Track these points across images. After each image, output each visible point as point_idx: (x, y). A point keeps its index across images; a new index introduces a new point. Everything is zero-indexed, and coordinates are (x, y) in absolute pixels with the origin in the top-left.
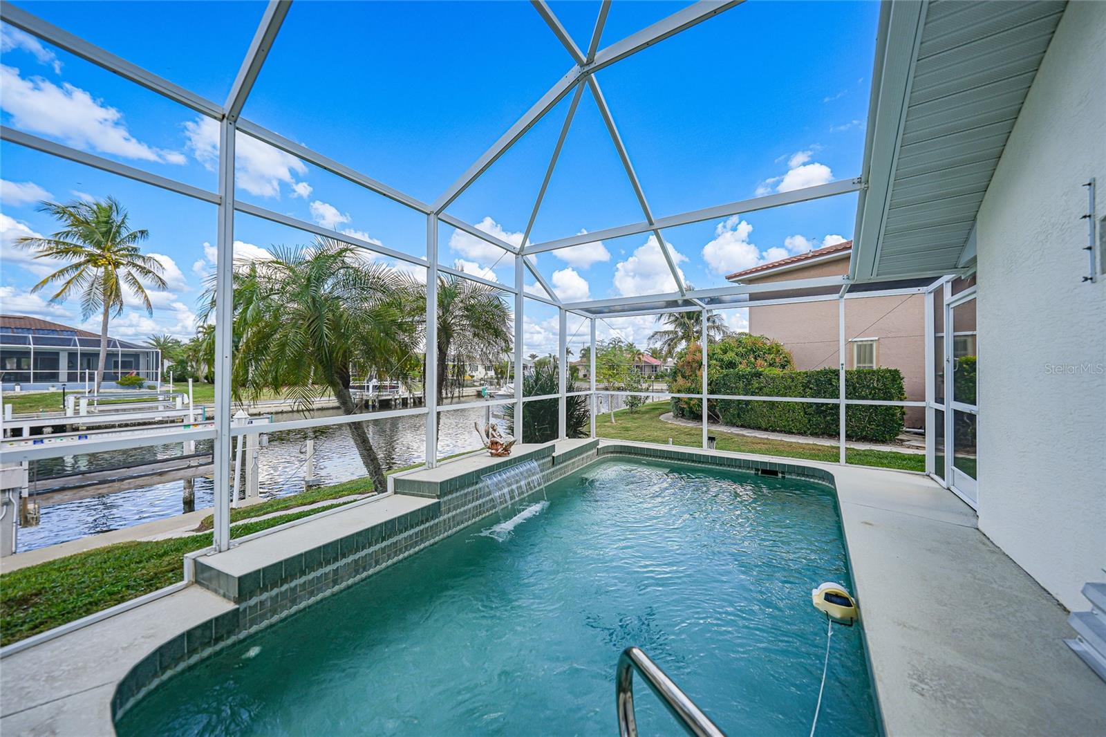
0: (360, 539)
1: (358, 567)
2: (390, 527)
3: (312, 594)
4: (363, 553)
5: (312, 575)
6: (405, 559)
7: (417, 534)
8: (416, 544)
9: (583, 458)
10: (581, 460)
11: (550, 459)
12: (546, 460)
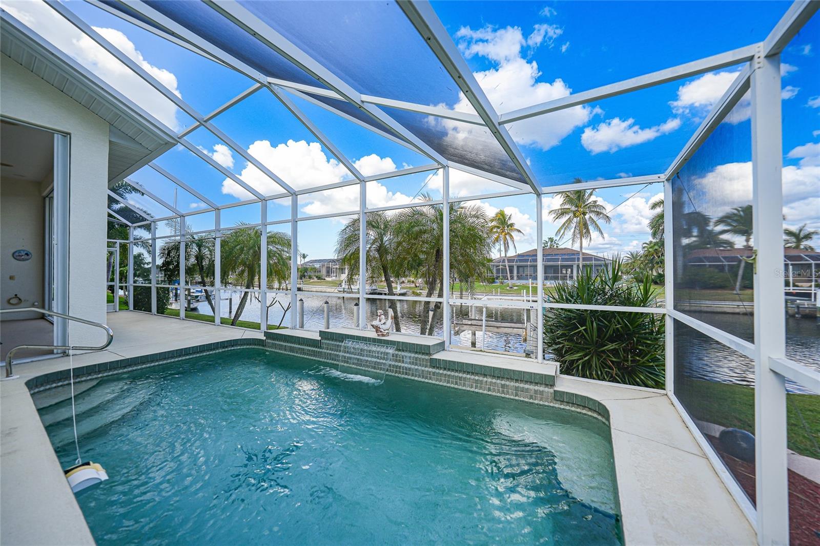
1: (291, 349)
2: (298, 340)
9: (507, 386)
10: (500, 385)
11: (427, 357)
12: (420, 356)
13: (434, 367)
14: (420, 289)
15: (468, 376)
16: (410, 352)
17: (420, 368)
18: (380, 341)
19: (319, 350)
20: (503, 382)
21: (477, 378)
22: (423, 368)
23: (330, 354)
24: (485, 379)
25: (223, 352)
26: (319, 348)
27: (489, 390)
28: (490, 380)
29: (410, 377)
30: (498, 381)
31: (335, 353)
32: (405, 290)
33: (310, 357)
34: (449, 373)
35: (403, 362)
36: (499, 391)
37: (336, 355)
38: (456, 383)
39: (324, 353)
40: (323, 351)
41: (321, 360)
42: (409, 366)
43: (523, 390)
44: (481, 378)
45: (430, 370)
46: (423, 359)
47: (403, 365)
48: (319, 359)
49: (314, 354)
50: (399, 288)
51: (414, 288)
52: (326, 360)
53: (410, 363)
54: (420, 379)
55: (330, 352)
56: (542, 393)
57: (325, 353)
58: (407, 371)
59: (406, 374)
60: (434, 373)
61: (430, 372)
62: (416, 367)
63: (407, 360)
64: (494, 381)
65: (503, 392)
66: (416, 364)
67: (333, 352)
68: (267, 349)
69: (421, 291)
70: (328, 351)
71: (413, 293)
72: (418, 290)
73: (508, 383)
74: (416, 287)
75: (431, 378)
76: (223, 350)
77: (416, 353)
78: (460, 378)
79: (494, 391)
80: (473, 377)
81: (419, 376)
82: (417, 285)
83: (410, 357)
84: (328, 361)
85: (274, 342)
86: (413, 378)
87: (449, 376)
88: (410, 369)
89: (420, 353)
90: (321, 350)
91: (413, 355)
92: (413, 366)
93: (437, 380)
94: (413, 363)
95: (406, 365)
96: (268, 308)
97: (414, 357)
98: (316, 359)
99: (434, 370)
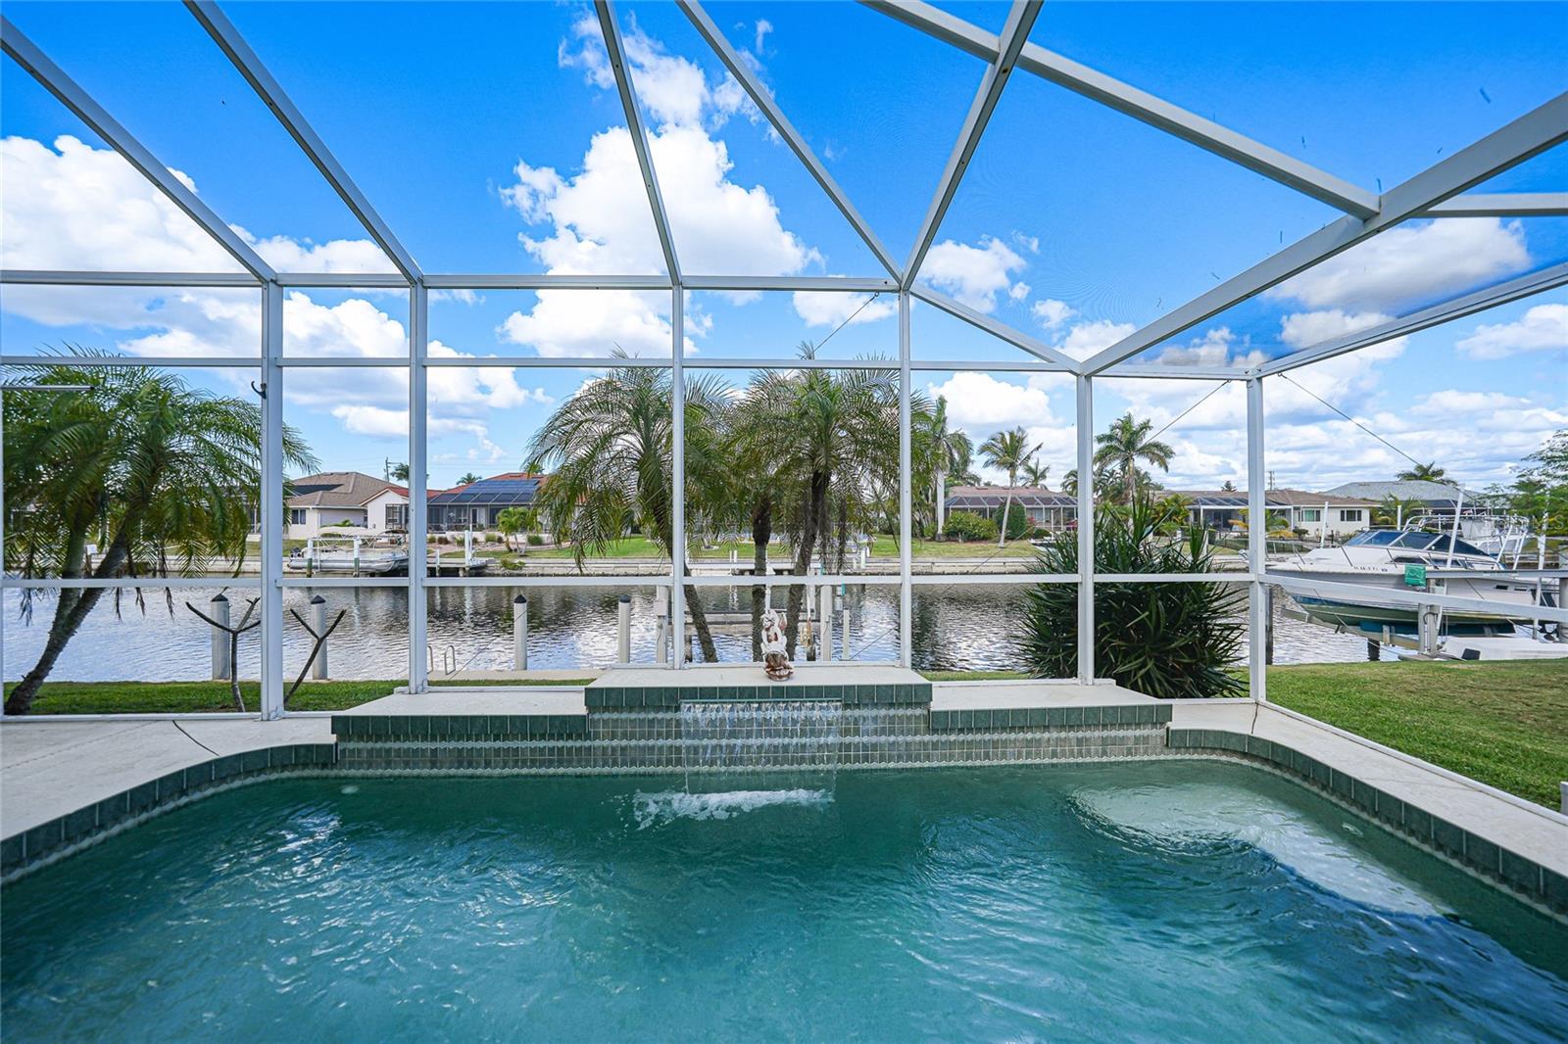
0: (456, 726)
1: (461, 758)
2: (497, 724)
3: (407, 765)
4: (469, 745)
5: (406, 745)
6: (535, 776)
7: (552, 750)
8: (550, 764)
9: (1087, 740)
10: (1074, 742)
11: (918, 712)
12: (901, 712)
13: (935, 731)
14: (522, 556)
15: (1013, 736)
16: (875, 705)
17: (901, 738)
18: (779, 692)
19: (579, 744)
20: (1080, 734)
21: (1029, 736)
22: (909, 738)
23: (623, 749)
24: (1046, 735)
25: (140, 825)
26: (579, 737)
27: (1054, 754)
28: (1055, 735)
29: (875, 765)
30: (1072, 734)
31: (642, 742)
32: (484, 560)
33: (543, 771)
34: (970, 737)
35: (857, 732)
36: (1072, 754)
37: (643, 749)
38: (987, 756)
39: (600, 752)
40: (597, 743)
41: (588, 770)
42: (874, 739)
43: (1115, 741)
44: (1038, 735)
45: (927, 738)
46: (909, 718)
47: (857, 739)
48: (579, 770)
49: (562, 757)
50: (468, 555)
51: (506, 553)
52: (606, 770)
53: (875, 732)
54: (901, 765)
55: (624, 743)
56: (1146, 739)
57: (604, 749)
58: (868, 752)
59: (866, 759)
60: (935, 745)
61: (925, 744)
62: (892, 738)
63: (870, 727)
64: (1063, 735)
65: (1080, 754)
66: (892, 732)
67: (633, 743)
68: (344, 772)
69: (523, 560)
70: (615, 743)
71: (505, 564)
72: (515, 557)
73: (1088, 734)
74: (511, 550)
75: (928, 758)
76: (144, 816)
77: (891, 705)
78: (995, 744)
79: (1064, 755)
80: (1021, 736)
81: (900, 758)
82: (512, 547)
83: (875, 719)
84: (615, 770)
85: (379, 745)
86: (883, 765)
87: (970, 743)
88: (874, 746)
89: (900, 705)
90: (588, 743)
91: (883, 712)
92: (883, 739)
93: (944, 757)
94: (883, 732)
95: (865, 739)
96: (235, 634)
97: (885, 717)
98: (570, 770)
99: (935, 738)
